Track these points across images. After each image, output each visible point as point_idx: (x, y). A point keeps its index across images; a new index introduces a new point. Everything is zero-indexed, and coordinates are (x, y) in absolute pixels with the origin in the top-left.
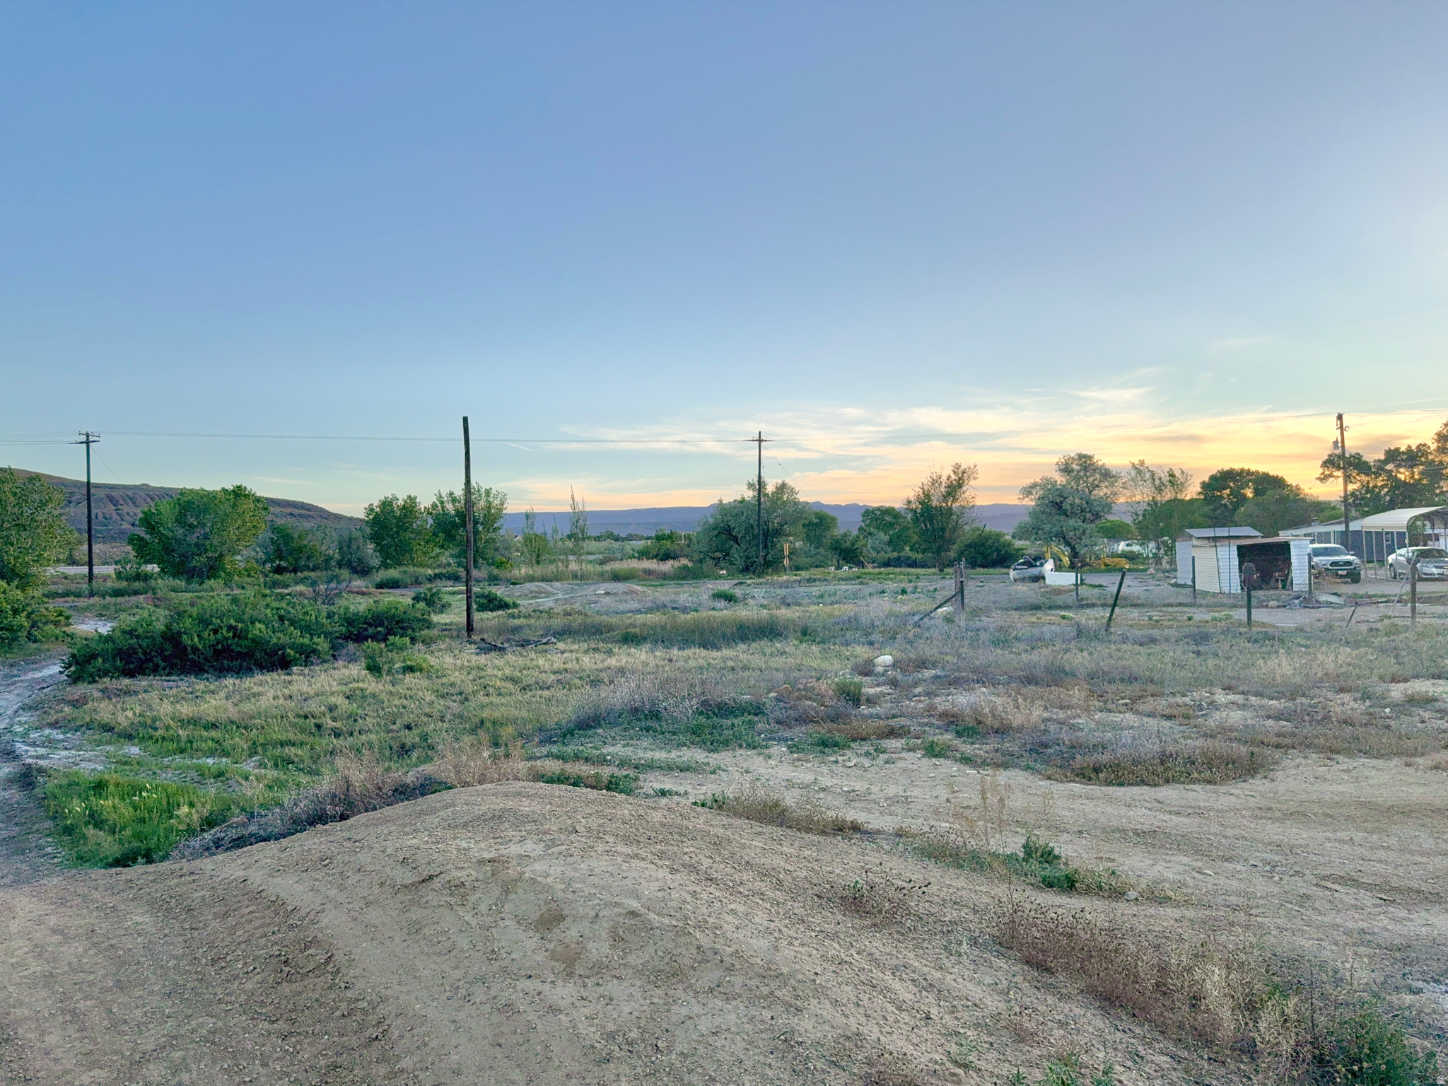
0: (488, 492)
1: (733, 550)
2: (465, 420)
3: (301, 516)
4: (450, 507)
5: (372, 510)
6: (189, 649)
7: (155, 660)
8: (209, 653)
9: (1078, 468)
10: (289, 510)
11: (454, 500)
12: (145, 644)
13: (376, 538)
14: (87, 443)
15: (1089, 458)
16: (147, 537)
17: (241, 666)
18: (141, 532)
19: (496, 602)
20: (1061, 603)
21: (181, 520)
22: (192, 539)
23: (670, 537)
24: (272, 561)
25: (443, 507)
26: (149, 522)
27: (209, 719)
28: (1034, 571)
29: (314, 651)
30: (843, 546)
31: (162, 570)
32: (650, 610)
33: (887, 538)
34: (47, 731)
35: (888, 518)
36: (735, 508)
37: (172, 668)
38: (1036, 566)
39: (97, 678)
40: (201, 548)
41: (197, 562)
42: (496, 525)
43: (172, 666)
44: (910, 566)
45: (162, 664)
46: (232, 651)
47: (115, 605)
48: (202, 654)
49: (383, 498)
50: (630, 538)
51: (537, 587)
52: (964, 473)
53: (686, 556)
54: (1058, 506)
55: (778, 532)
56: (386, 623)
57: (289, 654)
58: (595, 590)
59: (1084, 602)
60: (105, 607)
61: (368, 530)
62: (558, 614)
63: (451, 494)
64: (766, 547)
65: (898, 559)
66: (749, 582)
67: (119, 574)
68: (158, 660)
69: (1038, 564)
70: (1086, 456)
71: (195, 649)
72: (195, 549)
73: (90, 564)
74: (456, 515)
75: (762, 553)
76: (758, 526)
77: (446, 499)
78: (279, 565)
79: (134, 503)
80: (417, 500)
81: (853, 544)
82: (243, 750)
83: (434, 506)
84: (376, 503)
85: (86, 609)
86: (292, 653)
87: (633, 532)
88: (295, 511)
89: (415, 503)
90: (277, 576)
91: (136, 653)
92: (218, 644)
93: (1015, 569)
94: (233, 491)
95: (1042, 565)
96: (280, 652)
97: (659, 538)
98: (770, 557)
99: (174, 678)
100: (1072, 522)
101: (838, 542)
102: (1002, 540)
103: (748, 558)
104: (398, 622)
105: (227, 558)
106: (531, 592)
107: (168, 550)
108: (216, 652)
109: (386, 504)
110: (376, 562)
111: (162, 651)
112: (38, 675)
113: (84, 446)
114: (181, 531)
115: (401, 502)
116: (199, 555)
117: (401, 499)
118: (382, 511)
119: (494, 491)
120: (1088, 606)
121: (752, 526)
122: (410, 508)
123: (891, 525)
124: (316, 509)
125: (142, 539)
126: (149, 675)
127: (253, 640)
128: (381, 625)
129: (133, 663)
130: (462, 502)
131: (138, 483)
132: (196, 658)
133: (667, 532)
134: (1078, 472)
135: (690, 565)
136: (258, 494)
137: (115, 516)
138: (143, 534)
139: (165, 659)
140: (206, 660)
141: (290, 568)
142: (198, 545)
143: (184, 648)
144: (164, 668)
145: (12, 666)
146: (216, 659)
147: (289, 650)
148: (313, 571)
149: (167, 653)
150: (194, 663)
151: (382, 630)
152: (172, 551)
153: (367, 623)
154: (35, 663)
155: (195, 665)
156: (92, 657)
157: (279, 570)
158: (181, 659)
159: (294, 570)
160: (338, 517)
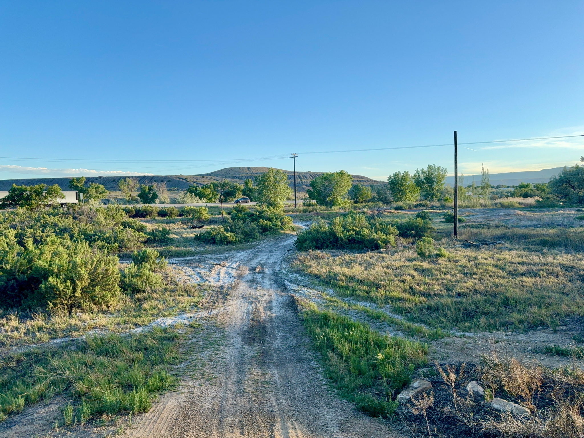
0: (439, 168)
1: (571, 193)
2: (455, 133)
3: (361, 181)
4: (422, 175)
5: (390, 178)
7: (327, 243)
8: (347, 241)
11: (423, 173)
12: (323, 236)
13: (392, 189)
14: (294, 157)
16: (312, 190)
17: (359, 247)
18: (310, 188)
21: (323, 184)
22: (327, 191)
23: (527, 186)
24: (354, 199)
25: (419, 176)
26: (313, 185)
27: (359, 278)
29: (389, 242)
31: (317, 203)
32: (545, 226)
34: (295, 275)
36: (573, 171)
39: (307, 250)
41: (329, 199)
42: (442, 183)
43: (333, 246)
45: (330, 245)
47: (305, 215)
48: (344, 241)
49: (394, 173)
53: (537, 196)
56: (415, 229)
57: (379, 243)
58: (499, 213)
60: (302, 216)
61: (389, 186)
62: (493, 226)
63: (422, 170)
67: (304, 204)
68: (328, 243)
71: (341, 239)
73: (295, 200)
74: (425, 179)
77: (420, 172)
78: (356, 200)
79: (306, 178)
80: (409, 173)
82: (382, 301)
83: (415, 175)
84: (392, 175)
85: (296, 217)
86: (380, 243)
87: (501, 184)
88: (359, 179)
89: (408, 174)
90: (356, 205)
91: (320, 240)
92: (350, 237)
94: (340, 173)
96: (375, 242)
97: (521, 187)
99: (335, 251)
103: (580, 197)
104: (420, 229)
105: (338, 198)
106: (465, 213)
107: (319, 195)
108: (349, 241)
109: (396, 175)
110: (391, 199)
111: (329, 239)
112: (285, 244)
113: (293, 158)
114: (323, 188)
115: (402, 174)
116: (329, 197)
117: (402, 173)
118: (395, 178)
119: (441, 168)
122: (405, 176)
124: (366, 178)
125: (311, 191)
126: (325, 249)
127: (364, 236)
129: (319, 244)
130: (427, 173)
131: (307, 171)
132: (342, 243)
133: (526, 184)
135: (541, 200)
136: (349, 174)
137: (301, 182)
138: (311, 189)
139: (330, 242)
140: (346, 244)
141: (360, 202)
142: (329, 194)
143: (338, 238)
144: (330, 247)
145: (277, 240)
146: (349, 244)
147: (379, 241)
148: (369, 202)
149: (331, 240)
150: (341, 245)
151: (413, 232)
152: (321, 195)
153: (407, 229)
154: (284, 238)
155: (342, 246)
156: (305, 240)
157: (356, 202)
158: (336, 243)
159: (362, 202)
160: (374, 181)
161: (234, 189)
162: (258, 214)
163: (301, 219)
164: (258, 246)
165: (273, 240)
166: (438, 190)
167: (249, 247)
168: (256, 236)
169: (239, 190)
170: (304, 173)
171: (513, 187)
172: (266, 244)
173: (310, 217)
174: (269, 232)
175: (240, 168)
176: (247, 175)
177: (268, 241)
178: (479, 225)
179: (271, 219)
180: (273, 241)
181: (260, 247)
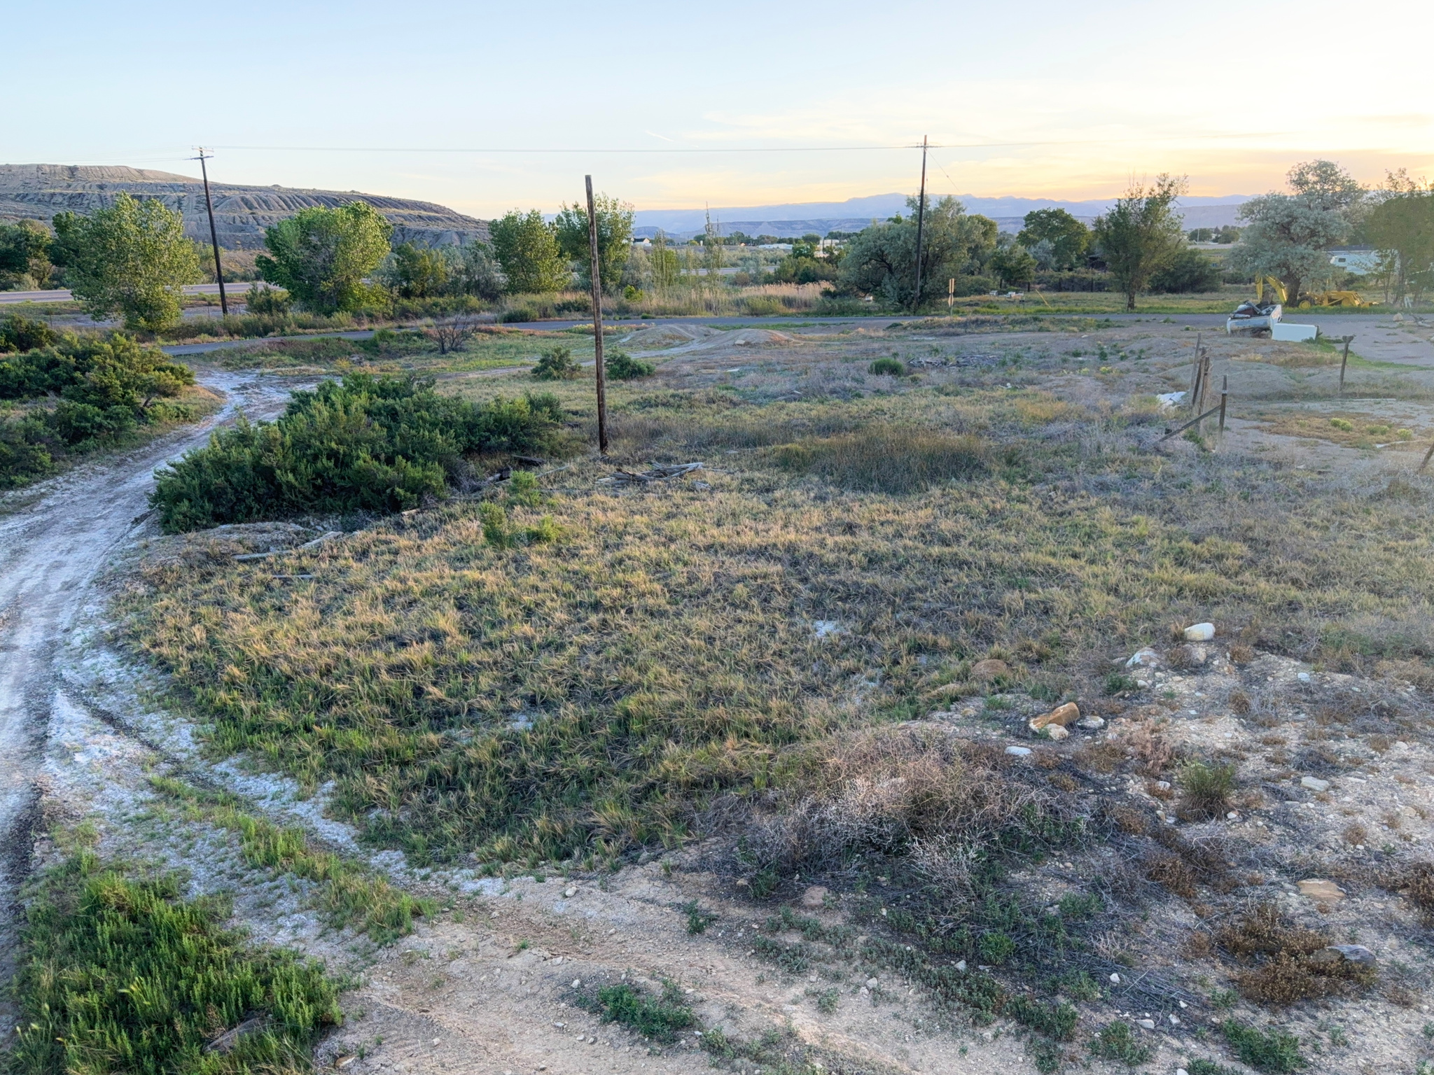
1: (886, 280)
2: (588, 179)
3: (430, 218)
4: (575, 220)
6: (284, 487)
7: (247, 500)
8: (309, 491)
9: (1316, 179)
10: (416, 213)
11: (579, 213)
13: (501, 256)
15: (1332, 166)
16: (274, 259)
18: (267, 253)
19: (629, 368)
20: (1317, 391)
21: (305, 243)
22: (319, 261)
24: (399, 283)
25: (568, 221)
26: (273, 241)
28: (1257, 321)
29: (428, 487)
30: (1008, 265)
31: (294, 296)
32: (807, 394)
33: (1051, 246)
35: (1055, 223)
36: (889, 229)
37: (267, 510)
38: (1260, 315)
39: (184, 529)
40: (327, 272)
41: (326, 286)
42: (624, 240)
44: (1084, 289)
45: (256, 506)
46: (334, 485)
47: (241, 350)
48: (300, 492)
49: (507, 211)
50: (761, 241)
51: (671, 329)
52: (1171, 185)
53: (827, 278)
54: (1285, 228)
55: (939, 258)
57: (398, 493)
58: (734, 339)
59: (1349, 390)
60: (231, 355)
61: (493, 249)
64: (923, 275)
65: (1072, 280)
66: (906, 322)
67: (251, 301)
68: (250, 501)
69: (1264, 312)
70: (1326, 164)
71: (291, 487)
72: (322, 273)
74: (583, 229)
75: (920, 283)
76: (918, 251)
77: (571, 211)
78: (406, 288)
79: (268, 206)
80: (541, 215)
81: (1020, 264)
83: (559, 220)
84: (501, 217)
85: (212, 357)
86: (401, 492)
88: (423, 213)
89: (539, 218)
90: (405, 302)
92: (317, 477)
93: (1234, 318)
95: (1268, 314)
96: (388, 491)
98: (927, 288)
100: (1301, 249)
101: (1002, 259)
102: (1197, 258)
103: (902, 289)
104: (522, 428)
105: (353, 283)
106: (665, 337)
107: (296, 273)
108: (316, 488)
109: (510, 220)
110: (503, 283)
111: (254, 489)
114: (307, 253)
115: (525, 218)
116: (326, 280)
118: (506, 227)
120: (1354, 395)
121: (909, 252)
122: (532, 223)
123: (1055, 230)
125: (268, 261)
127: (357, 473)
128: (505, 432)
129: (223, 505)
131: (270, 184)
132: (293, 498)
134: (1315, 183)
137: (251, 220)
138: (268, 255)
139: (258, 499)
140: (306, 498)
141: (418, 292)
142: (324, 268)
143: (280, 485)
144: (258, 512)
145: (118, 465)
146: (318, 497)
147: (397, 489)
148: (441, 295)
149: (261, 491)
150: (292, 504)
151: (504, 439)
152: (301, 274)
153: (488, 430)
154: (144, 457)
155: (294, 506)
156: (178, 498)
157: (406, 293)
158: (277, 498)
159: (422, 295)
160: (466, 220)
161: (18, 244)
162: (72, 360)
163: (228, 365)
164: (45, 502)
165: (104, 468)
166: (616, 261)
167: (10, 508)
168: (40, 464)
169: (40, 247)
170: (260, 189)
171: (790, 241)
172: (74, 489)
173: (257, 355)
174: (91, 442)
175: (39, 168)
176: (70, 192)
177: (83, 475)
178: (673, 396)
179: (107, 387)
180: (103, 474)
181: (51, 503)
